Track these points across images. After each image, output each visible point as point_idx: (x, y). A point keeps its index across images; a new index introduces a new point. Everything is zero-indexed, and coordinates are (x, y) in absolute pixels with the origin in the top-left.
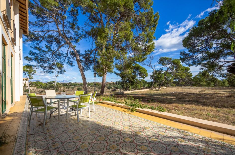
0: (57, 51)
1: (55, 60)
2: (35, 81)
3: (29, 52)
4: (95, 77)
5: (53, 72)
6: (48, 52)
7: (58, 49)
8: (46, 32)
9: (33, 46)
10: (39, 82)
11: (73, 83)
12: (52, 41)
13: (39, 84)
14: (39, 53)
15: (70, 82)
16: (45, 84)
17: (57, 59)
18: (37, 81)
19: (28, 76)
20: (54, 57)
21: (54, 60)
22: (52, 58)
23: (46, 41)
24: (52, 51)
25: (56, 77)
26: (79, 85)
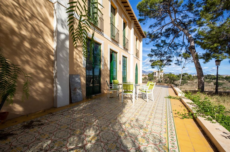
0: (172, 42)
1: (172, 52)
2: (168, 74)
3: (151, 50)
4: (218, 67)
5: (170, 65)
6: (164, 46)
7: (173, 40)
8: (162, 28)
9: (155, 44)
10: (172, 74)
11: (213, 75)
12: (169, 34)
13: (172, 75)
14: (157, 49)
15: (209, 74)
16: (177, 76)
17: (173, 50)
18: (170, 73)
19: (159, 69)
20: (170, 50)
21: (170, 53)
22: (168, 51)
23: (165, 36)
24: (167, 44)
25: (183, 68)
26: (223, 78)
